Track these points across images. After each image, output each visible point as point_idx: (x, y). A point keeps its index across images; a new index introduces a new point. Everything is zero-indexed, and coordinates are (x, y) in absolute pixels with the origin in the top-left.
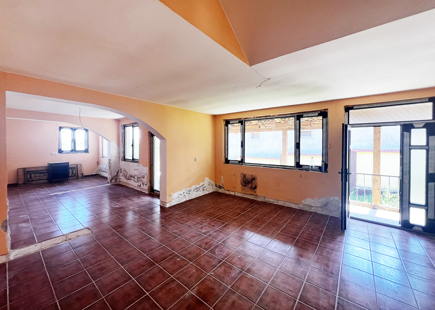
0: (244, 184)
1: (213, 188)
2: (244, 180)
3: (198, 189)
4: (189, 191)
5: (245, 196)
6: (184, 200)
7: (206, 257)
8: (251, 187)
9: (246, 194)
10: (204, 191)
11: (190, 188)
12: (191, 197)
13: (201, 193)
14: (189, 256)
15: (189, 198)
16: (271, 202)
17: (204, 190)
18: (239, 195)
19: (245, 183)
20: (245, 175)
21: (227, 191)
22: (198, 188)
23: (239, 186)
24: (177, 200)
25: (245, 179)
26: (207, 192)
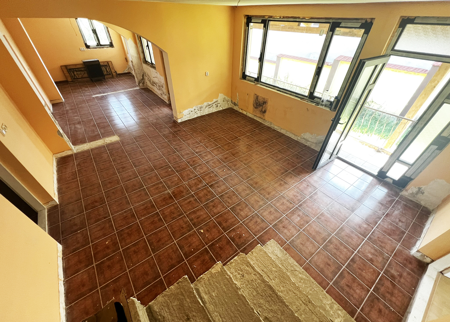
0: (255, 106)
1: (228, 104)
2: (256, 102)
3: (211, 106)
4: (201, 108)
5: (255, 118)
6: (196, 116)
7: (188, 172)
8: (262, 110)
9: (256, 116)
10: (217, 108)
11: (202, 105)
12: (203, 114)
13: (214, 110)
14: (178, 169)
15: (200, 114)
16: (275, 129)
17: (217, 106)
18: (250, 115)
19: (257, 105)
20: (257, 97)
21: (240, 110)
22: (211, 104)
23: (251, 107)
24: (189, 116)
25: (258, 101)
26: (221, 108)
